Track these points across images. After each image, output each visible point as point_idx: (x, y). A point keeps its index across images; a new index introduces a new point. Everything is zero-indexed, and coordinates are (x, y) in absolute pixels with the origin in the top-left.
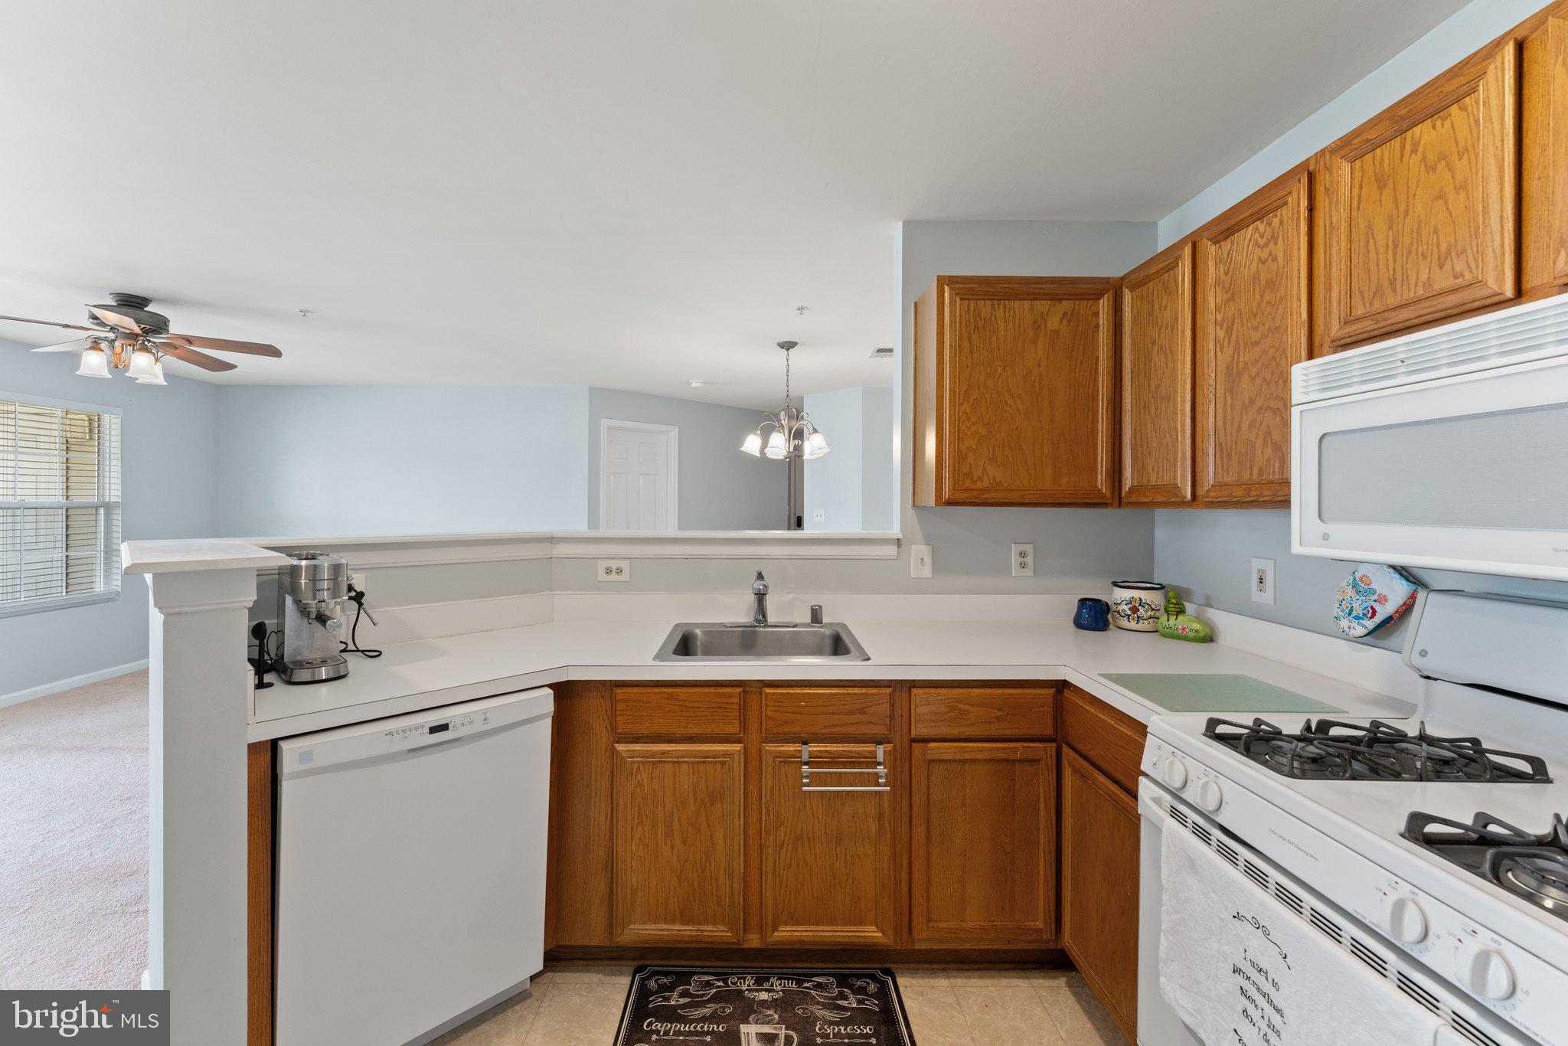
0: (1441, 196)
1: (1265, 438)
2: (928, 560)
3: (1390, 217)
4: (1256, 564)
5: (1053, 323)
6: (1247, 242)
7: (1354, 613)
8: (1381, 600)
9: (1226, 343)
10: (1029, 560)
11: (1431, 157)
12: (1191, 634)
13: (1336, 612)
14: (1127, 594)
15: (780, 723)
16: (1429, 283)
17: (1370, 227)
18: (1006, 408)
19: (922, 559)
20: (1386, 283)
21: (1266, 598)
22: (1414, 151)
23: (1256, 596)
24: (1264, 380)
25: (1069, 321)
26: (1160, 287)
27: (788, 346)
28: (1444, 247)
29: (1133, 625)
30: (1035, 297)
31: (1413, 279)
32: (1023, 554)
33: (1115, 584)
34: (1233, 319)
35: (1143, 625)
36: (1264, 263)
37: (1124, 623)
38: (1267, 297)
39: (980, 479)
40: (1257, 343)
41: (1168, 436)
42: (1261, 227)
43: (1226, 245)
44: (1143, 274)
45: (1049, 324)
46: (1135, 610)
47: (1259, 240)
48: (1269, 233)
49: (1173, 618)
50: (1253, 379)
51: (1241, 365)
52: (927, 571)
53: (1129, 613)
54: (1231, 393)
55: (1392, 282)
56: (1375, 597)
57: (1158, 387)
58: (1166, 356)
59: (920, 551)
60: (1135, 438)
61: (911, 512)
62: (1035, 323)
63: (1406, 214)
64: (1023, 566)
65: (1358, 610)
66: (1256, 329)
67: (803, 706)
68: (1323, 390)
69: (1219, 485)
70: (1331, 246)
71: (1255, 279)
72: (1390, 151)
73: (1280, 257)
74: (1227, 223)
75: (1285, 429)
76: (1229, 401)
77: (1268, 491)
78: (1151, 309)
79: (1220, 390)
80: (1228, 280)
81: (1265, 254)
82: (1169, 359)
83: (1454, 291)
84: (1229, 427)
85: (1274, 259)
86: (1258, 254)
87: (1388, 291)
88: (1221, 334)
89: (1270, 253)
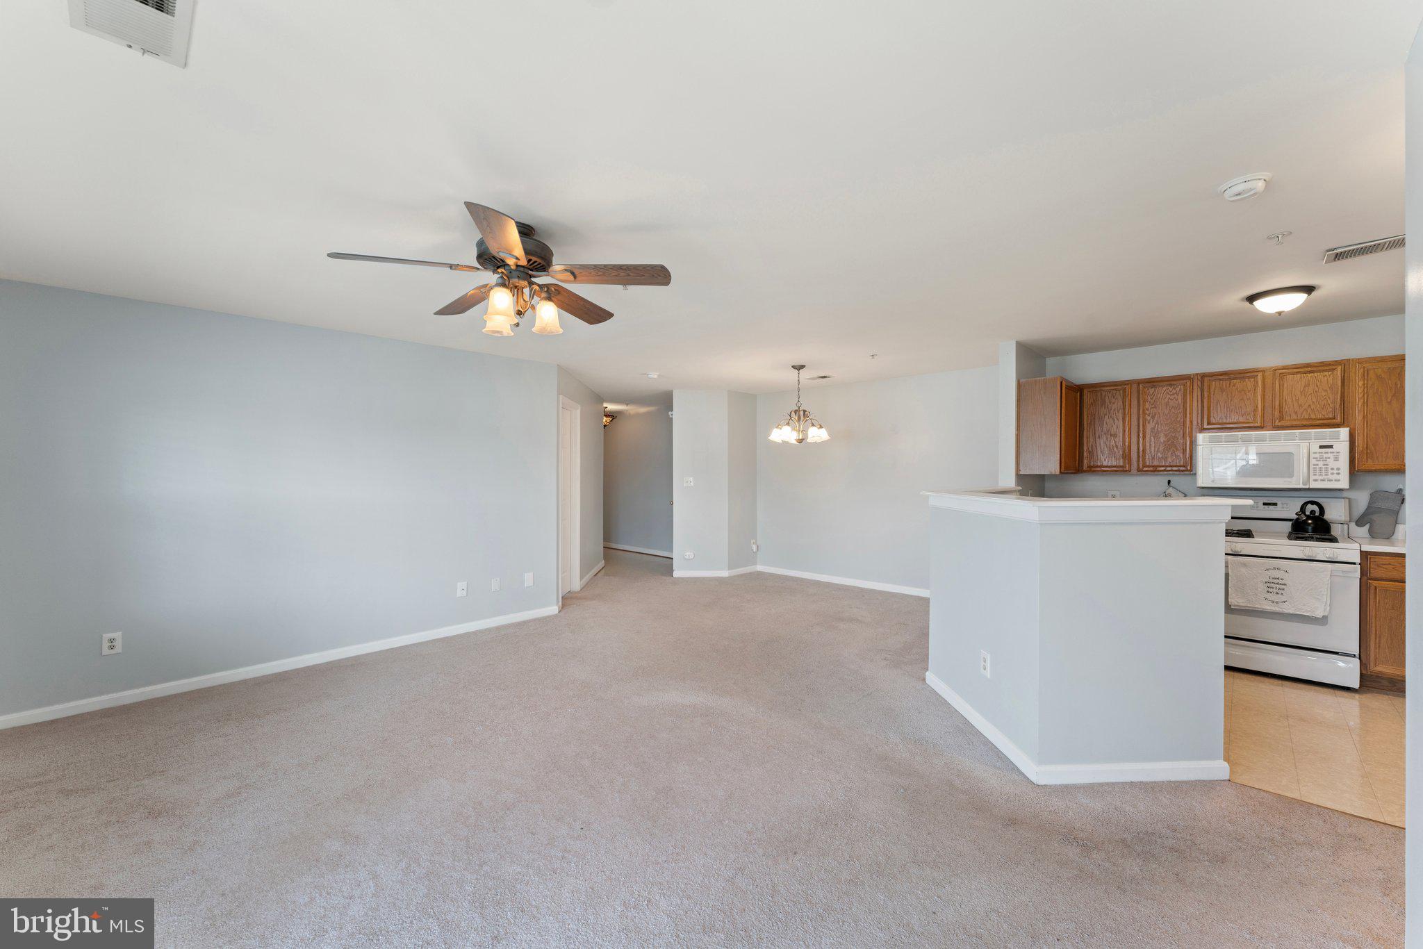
0: (1242, 399)
3: (1226, 401)
9: (1152, 422)
11: (1240, 389)
16: (1238, 420)
17: (1218, 401)
20: (1223, 416)
24: (1171, 436)
26: (1110, 395)
27: (800, 367)
28: (1243, 412)
31: (1235, 418)
34: (1155, 415)
36: (1172, 400)
38: (1173, 411)
40: (1168, 424)
41: (1115, 449)
42: (1171, 389)
43: (1153, 391)
44: (1098, 388)
47: (1169, 393)
48: (1174, 391)
50: (1164, 434)
51: (1159, 430)
54: (1154, 438)
55: (1226, 416)
58: (1114, 420)
60: (1092, 447)
63: (1231, 401)
66: (1167, 419)
68: (1210, 442)
69: (1149, 466)
70: (1202, 402)
71: (1167, 404)
72: (1224, 383)
73: (1180, 400)
74: (1153, 382)
75: (1182, 451)
76: (1153, 440)
77: (1174, 468)
78: (1104, 402)
79: (1148, 436)
80: (1152, 401)
81: (1172, 397)
82: (1116, 421)
83: (1248, 423)
84: (1153, 449)
85: (1177, 400)
86: (1168, 396)
87: (1224, 419)
88: (1148, 418)
89: (1175, 398)
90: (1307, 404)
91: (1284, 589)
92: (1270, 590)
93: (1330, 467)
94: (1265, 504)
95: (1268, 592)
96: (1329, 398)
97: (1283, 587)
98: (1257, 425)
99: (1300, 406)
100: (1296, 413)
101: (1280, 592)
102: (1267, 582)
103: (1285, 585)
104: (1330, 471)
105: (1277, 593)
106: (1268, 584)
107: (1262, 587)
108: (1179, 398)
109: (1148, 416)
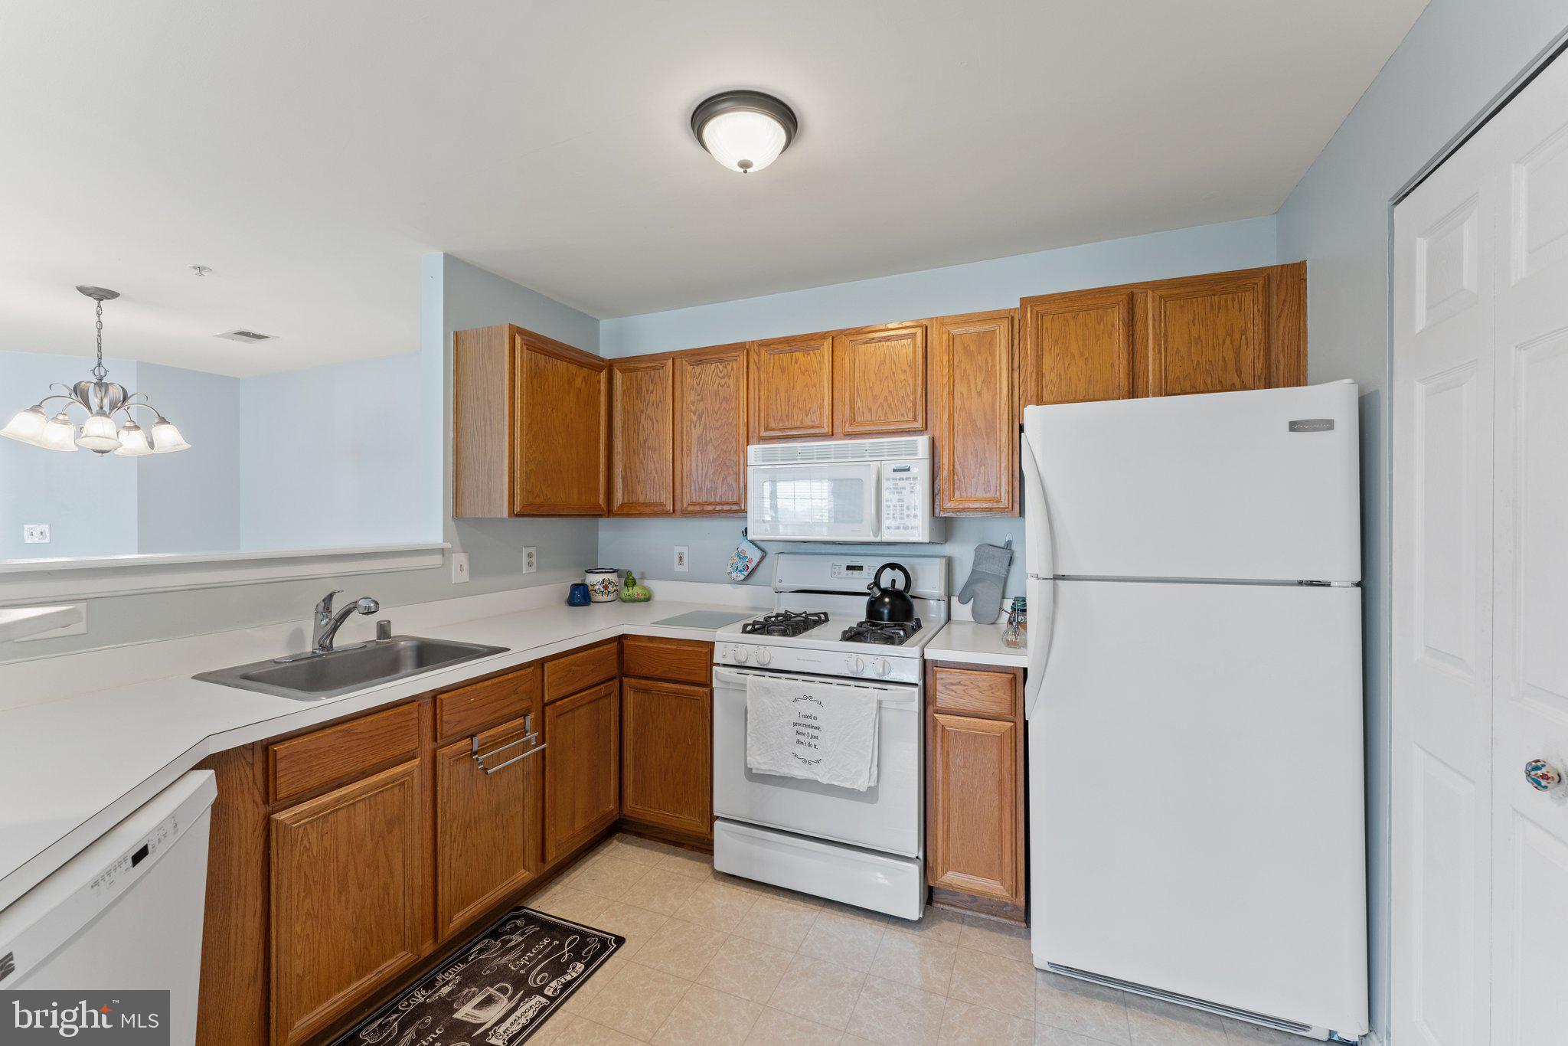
0: (806, 386)
1: (723, 481)
2: (466, 567)
3: (787, 387)
4: (677, 550)
5: (578, 382)
6: (711, 373)
7: (739, 569)
8: (750, 561)
9: (698, 424)
10: (534, 560)
11: (803, 368)
12: (642, 597)
13: (729, 569)
14: (599, 578)
15: (454, 724)
16: (802, 422)
17: (778, 389)
18: (553, 441)
19: (461, 565)
20: (784, 416)
21: (684, 568)
22: (796, 362)
23: (677, 568)
24: (722, 449)
25: (586, 383)
26: (647, 378)
27: (102, 295)
28: (808, 408)
29: (605, 598)
30: (570, 361)
31: (796, 417)
32: (530, 556)
33: (587, 572)
34: (702, 413)
35: (611, 597)
36: (722, 386)
37: (599, 597)
38: (724, 405)
39: (538, 496)
40: (718, 428)
41: (654, 473)
42: (721, 367)
43: (698, 369)
44: (632, 365)
45: (576, 382)
46: (606, 587)
47: (719, 374)
48: (725, 372)
49: (630, 589)
50: (715, 448)
51: (708, 439)
52: (465, 577)
53: (603, 590)
54: (702, 452)
55: (788, 416)
56: (747, 560)
57: (645, 441)
58: (653, 423)
59: (460, 559)
60: (625, 470)
61: (451, 523)
62: (569, 380)
63: (793, 389)
64: (530, 564)
65: (741, 567)
66: (717, 421)
67: (474, 701)
68: (763, 461)
69: (694, 504)
70: (759, 391)
71: (717, 394)
72: (786, 358)
73: (732, 387)
74: (699, 357)
75: (735, 476)
76: (700, 457)
77: (726, 508)
78: (639, 390)
79: (694, 450)
80: (699, 389)
81: (723, 382)
82: (655, 425)
83: (813, 427)
84: (700, 472)
85: (728, 387)
86: (718, 380)
87: (785, 419)
88: (694, 418)
89: (726, 383)
90: (882, 396)
91: (817, 738)
92: (801, 738)
93: (906, 504)
94: (849, 568)
95: (798, 742)
96: (909, 384)
97: (816, 732)
98: (822, 431)
99: (875, 398)
100: (870, 410)
101: (813, 742)
102: (795, 724)
103: (817, 728)
104: (906, 512)
105: (810, 745)
106: (797, 728)
107: (790, 731)
108: (731, 383)
109: (695, 414)
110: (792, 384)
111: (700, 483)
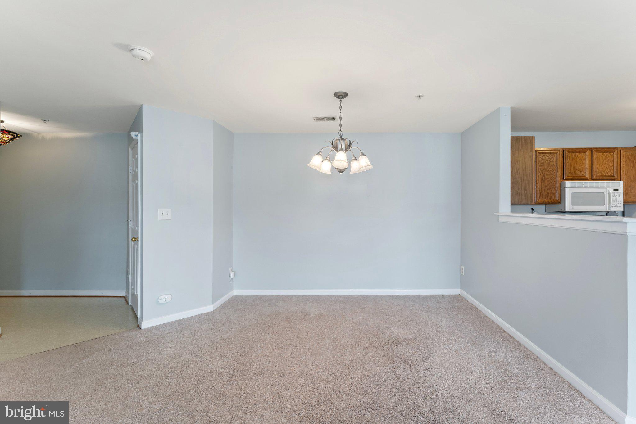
0: (581, 164)
1: (551, 192)
3: (574, 163)
6: (547, 157)
9: (542, 173)
11: (580, 159)
16: (579, 175)
22: (577, 156)
24: (551, 182)
28: (581, 170)
31: (577, 173)
34: (543, 170)
36: (551, 161)
38: (551, 168)
40: (549, 175)
42: (550, 155)
43: (542, 155)
48: (552, 157)
50: (548, 181)
51: (545, 178)
54: (543, 183)
55: (574, 173)
66: (549, 173)
68: (571, 186)
69: (541, 200)
70: (564, 164)
72: (573, 155)
74: (543, 151)
75: (555, 191)
77: (553, 201)
79: (540, 182)
80: (542, 162)
83: (583, 176)
84: (542, 189)
85: (553, 162)
86: (549, 159)
87: (573, 174)
88: (540, 171)
89: (552, 160)
90: (605, 168)
93: (617, 200)
99: (602, 169)
104: (617, 202)
108: (554, 160)
109: (540, 170)
110: (576, 163)
111: (542, 192)
